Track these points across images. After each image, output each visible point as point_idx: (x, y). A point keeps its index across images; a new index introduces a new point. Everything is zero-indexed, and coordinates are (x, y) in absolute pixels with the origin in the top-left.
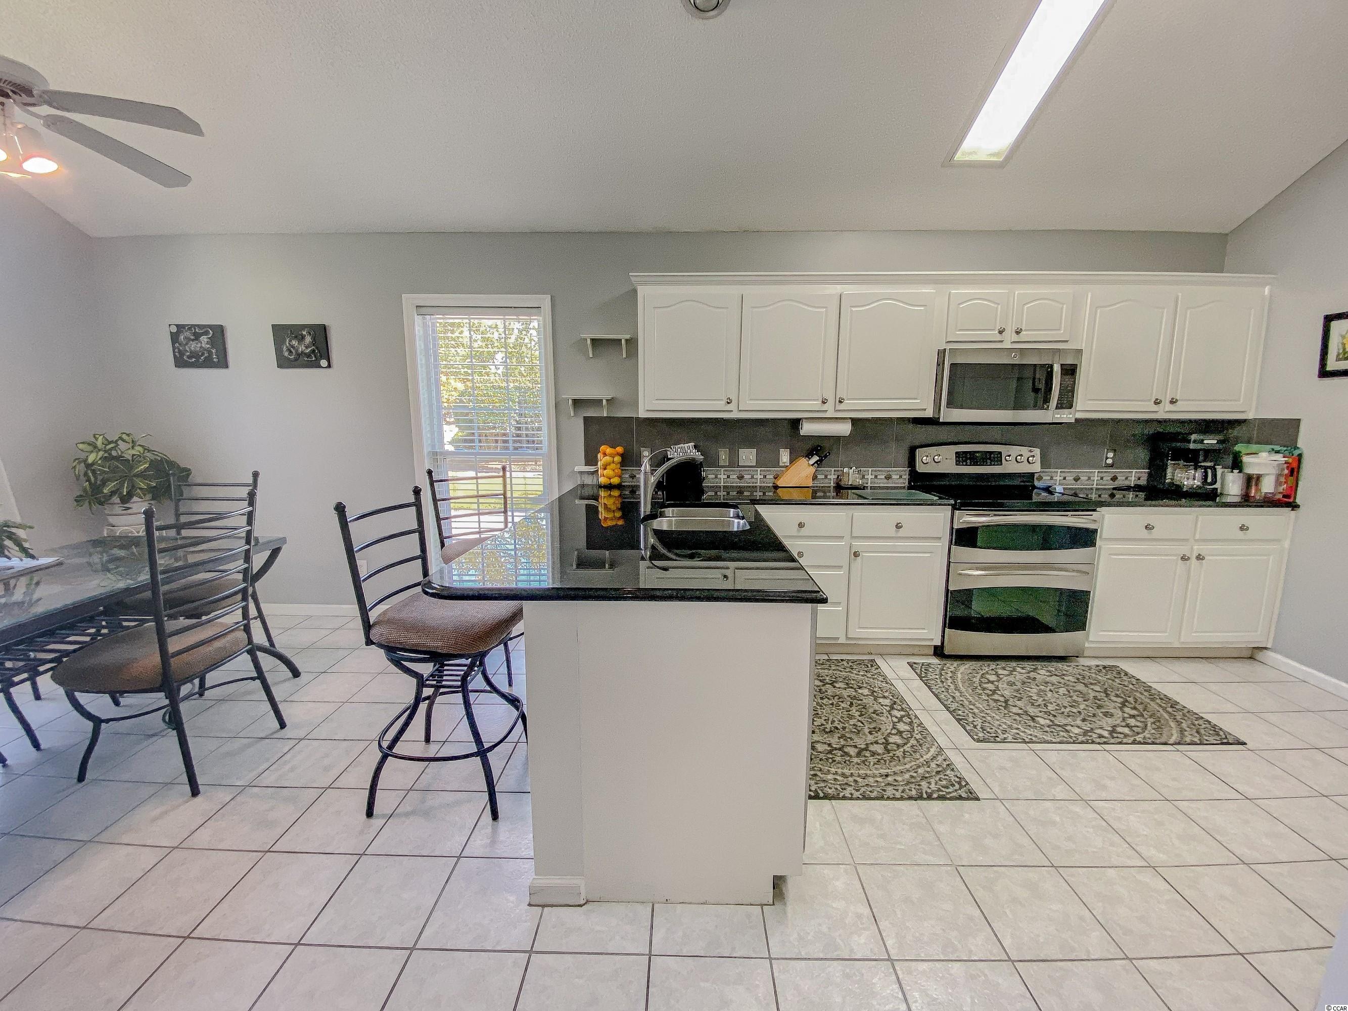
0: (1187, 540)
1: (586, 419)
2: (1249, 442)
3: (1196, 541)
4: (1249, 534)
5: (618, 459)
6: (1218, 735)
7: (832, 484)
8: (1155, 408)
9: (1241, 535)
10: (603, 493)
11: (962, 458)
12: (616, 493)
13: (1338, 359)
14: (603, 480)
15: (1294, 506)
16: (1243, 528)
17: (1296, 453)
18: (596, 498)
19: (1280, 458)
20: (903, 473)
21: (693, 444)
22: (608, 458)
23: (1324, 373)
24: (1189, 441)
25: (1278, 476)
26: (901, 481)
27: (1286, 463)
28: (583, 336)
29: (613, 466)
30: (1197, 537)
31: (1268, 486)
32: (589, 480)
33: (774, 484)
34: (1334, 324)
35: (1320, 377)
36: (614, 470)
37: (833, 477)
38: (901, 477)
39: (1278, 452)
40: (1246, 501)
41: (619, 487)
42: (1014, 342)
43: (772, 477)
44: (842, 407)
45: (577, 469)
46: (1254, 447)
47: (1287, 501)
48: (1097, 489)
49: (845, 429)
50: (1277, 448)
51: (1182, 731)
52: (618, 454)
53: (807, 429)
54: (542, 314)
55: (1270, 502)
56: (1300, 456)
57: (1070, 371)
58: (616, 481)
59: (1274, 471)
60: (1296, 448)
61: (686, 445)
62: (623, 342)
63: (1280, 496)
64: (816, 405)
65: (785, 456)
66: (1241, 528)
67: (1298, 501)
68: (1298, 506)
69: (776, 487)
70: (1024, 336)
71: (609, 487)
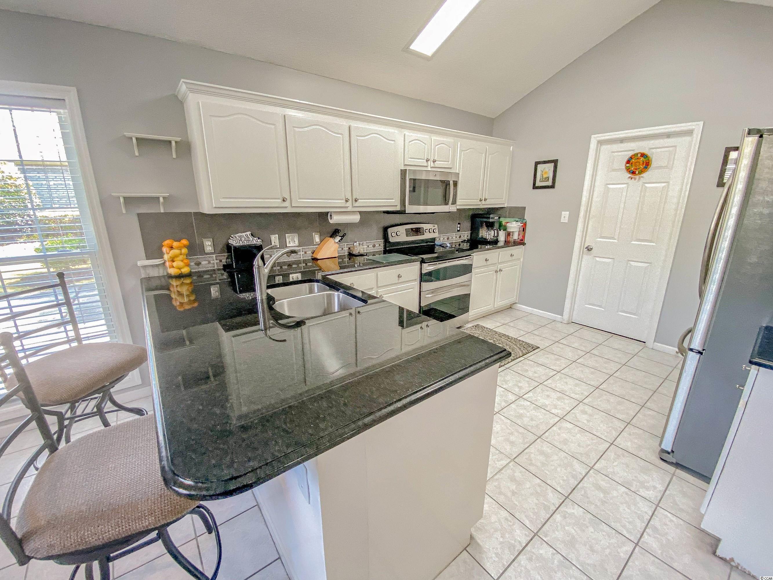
0: (496, 264)
1: (139, 215)
2: (505, 217)
3: (499, 263)
4: (514, 258)
5: (185, 251)
7: (346, 254)
8: (480, 203)
9: (511, 258)
10: (174, 282)
11: (409, 232)
12: (188, 281)
13: (540, 181)
14: (173, 271)
17: (524, 221)
18: (167, 288)
19: (519, 224)
20: (380, 243)
21: (250, 232)
22: (176, 252)
23: (535, 187)
24: (489, 218)
25: (519, 232)
26: (380, 247)
27: (521, 226)
28: (127, 134)
29: (181, 257)
30: (499, 262)
31: (516, 237)
32: (155, 273)
33: (312, 257)
34: (539, 166)
35: (533, 188)
36: (182, 261)
37: (346, 249)
38: (380, 245)
39: (517, 221)
41: (189, 275)
42: (432, 167)
43: (310, 252)
44: (357, 204)
45: (139, 263)
46: (509, 220)
47: (521, 242)
48: (455, 243)
49: (356, 218)
50: (517, 219)
52: (185, 246)
53: (335, 219)
54: (68, 107)
55: (516, 243)
56: (526, 222)
57: (455, 184)
58: (186, 270)
59: (518, 230)
60: (524, 219)
61: (244, 234)
62: (173, 144)
63: (519, 241)
64: (341, 203)
65: (317, 238)
66: (511, 255)
67: (525, 242)
68: (525, 244)
69: (315, 259)
70: (437, 164)
71: (180, 276)
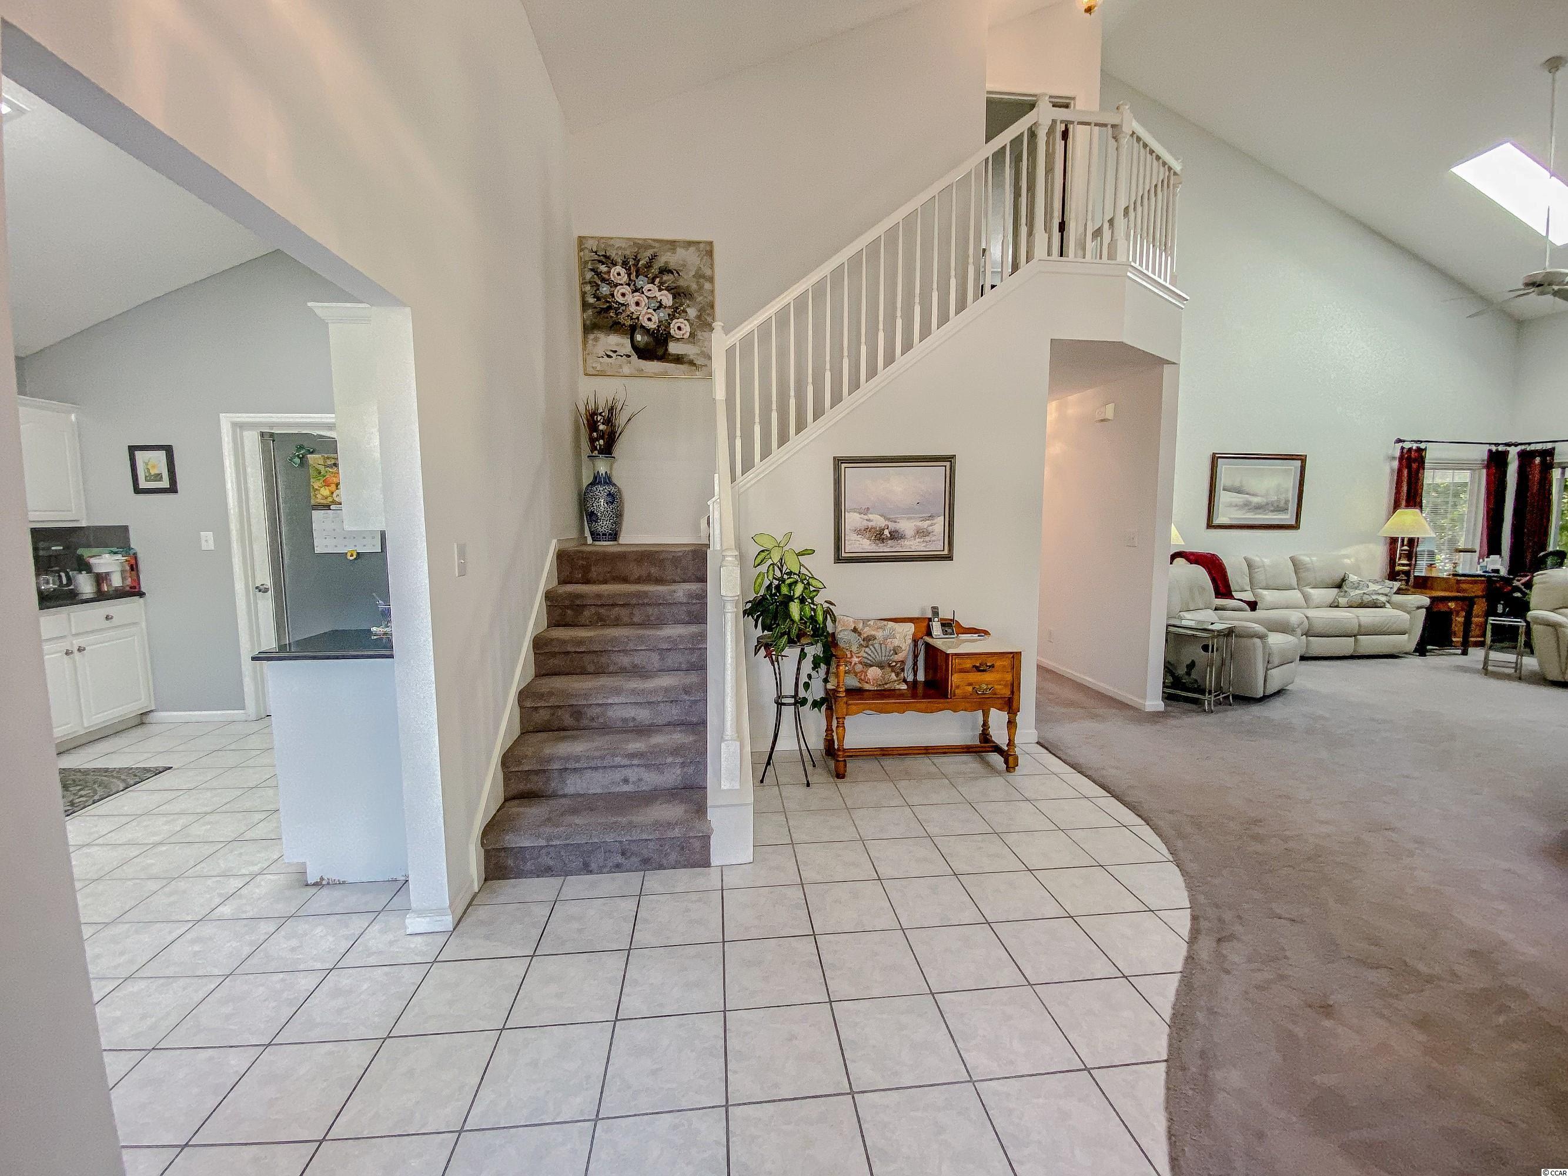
0: (65, 637)
2: (89, 546)
3: (74, 635)
4: (115, 621)
6: (151, 771)
9: (108, 624)
15: (141, 594)
16: (107, 618)
17: (131, 552)
19: (119, 557)
23: (138, 490)
25: (123, 572)
27: (126, 561)
30: (74, 633)
34: (138, 455)
39: (115, 553)
40: (101, 596)
46: (95, 551)
47: (134, 591)
50: (115, 549)
51: (124, 781)
55: (120, 594)
56: (135, 554)
59: (119, 569)
63: (128, 589)
66: (106, 618)
67: (143, 590)
68: (144, 594)
